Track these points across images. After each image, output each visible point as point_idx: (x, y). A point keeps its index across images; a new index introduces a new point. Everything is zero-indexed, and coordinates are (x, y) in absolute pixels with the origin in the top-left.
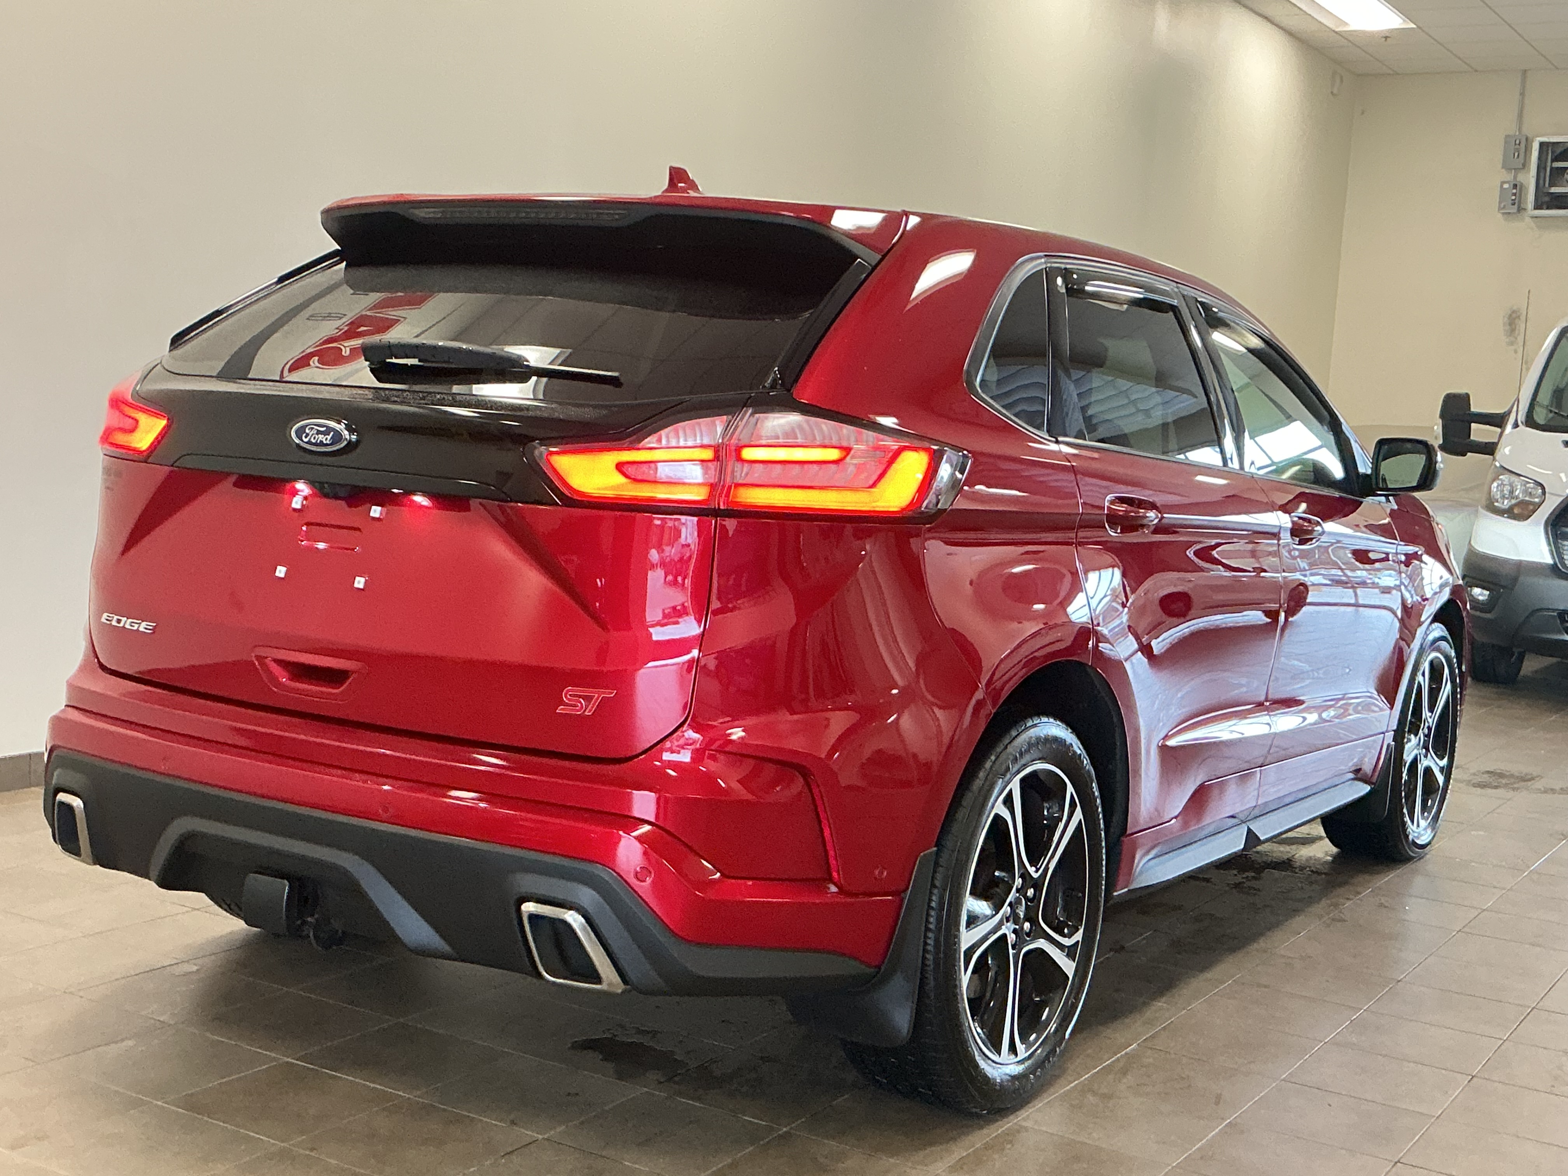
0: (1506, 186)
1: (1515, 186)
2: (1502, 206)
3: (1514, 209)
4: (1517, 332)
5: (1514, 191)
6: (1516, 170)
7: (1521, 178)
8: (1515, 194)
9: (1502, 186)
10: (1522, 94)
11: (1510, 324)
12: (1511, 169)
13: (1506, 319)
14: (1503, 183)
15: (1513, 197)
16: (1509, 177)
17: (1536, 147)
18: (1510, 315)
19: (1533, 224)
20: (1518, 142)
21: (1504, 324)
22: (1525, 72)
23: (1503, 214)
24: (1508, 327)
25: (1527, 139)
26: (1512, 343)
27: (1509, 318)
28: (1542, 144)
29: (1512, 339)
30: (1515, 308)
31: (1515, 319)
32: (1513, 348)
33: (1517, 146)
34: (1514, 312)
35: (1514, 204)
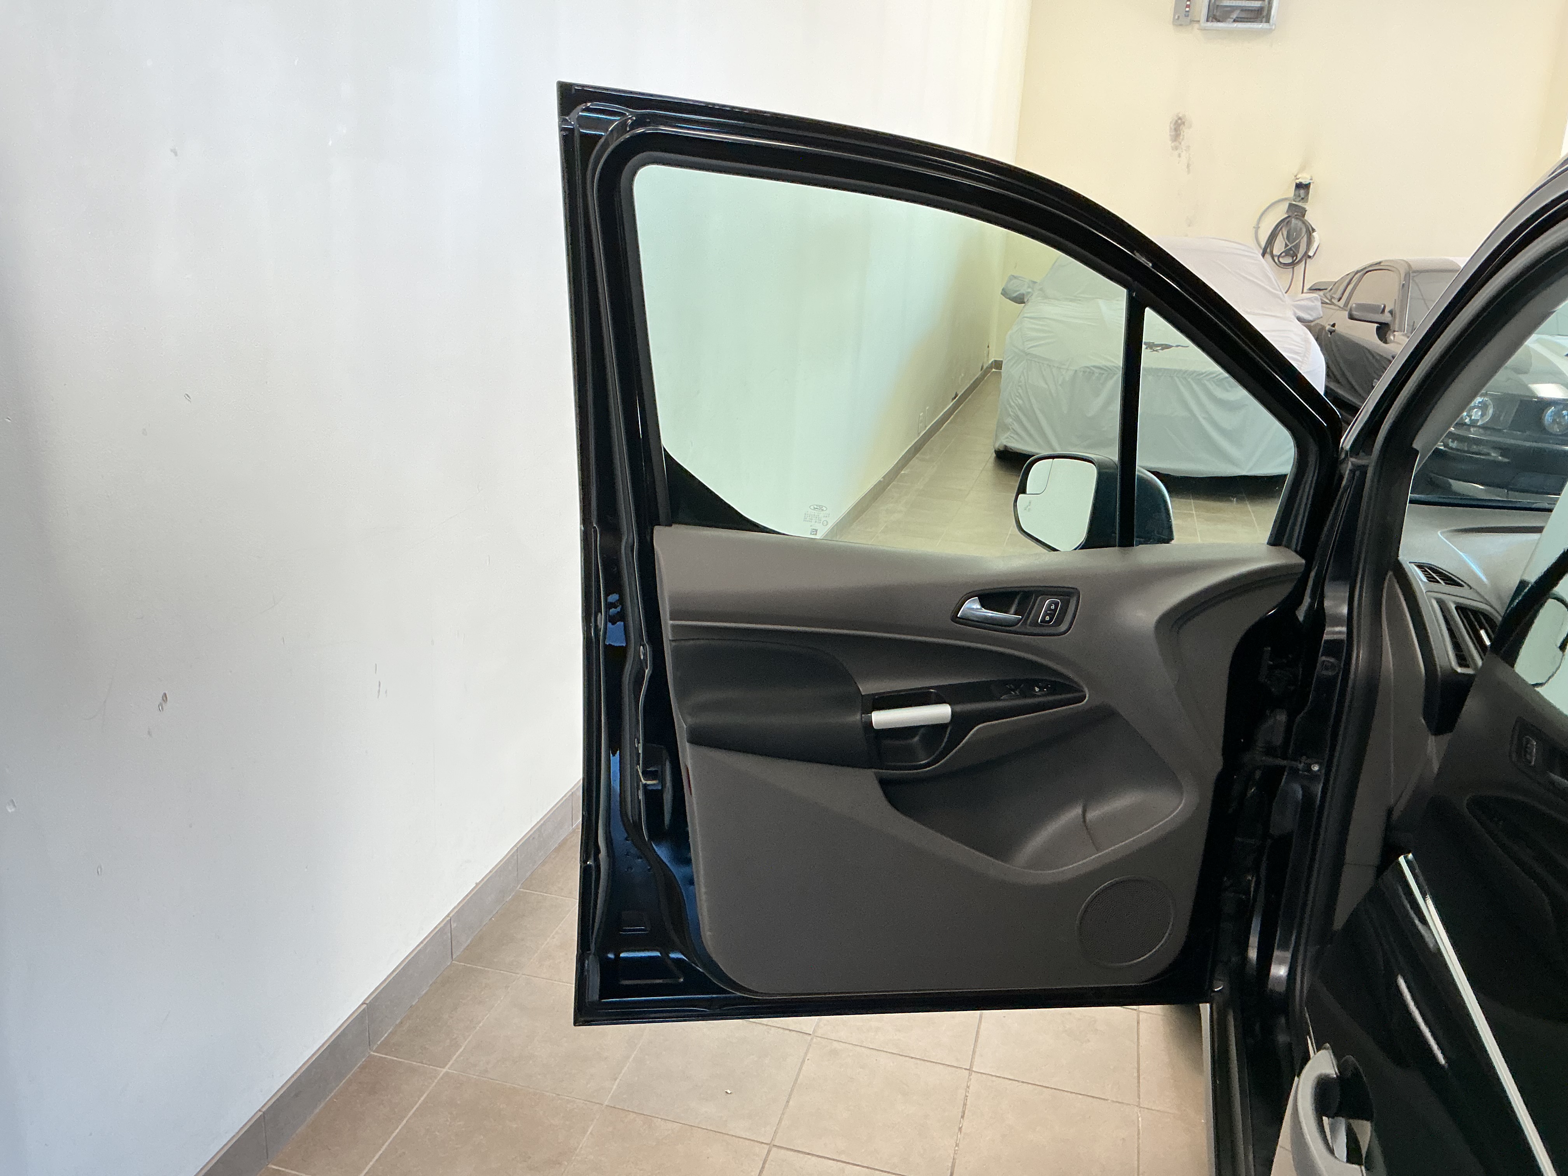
2: (1176, 17)
3: (1187, 20)
4: (1181, 137)
5: (1188, 3)
8: (1188, 6)
11: (1176, 130)
13: (1172, 125)
15: (1187, 9)
18: (1176, 121)
19: (1201, 37)
21: (1170, 131)
23: (1173, 25)
24: (1173, 133)
26: (1176, 148)
27: (1175, 124)
29: (1177, 144)
30: (1180, 115)
31: (1180, 125)
32: (1176, 153)
34: (1180, 118)
35: (1186, 15)
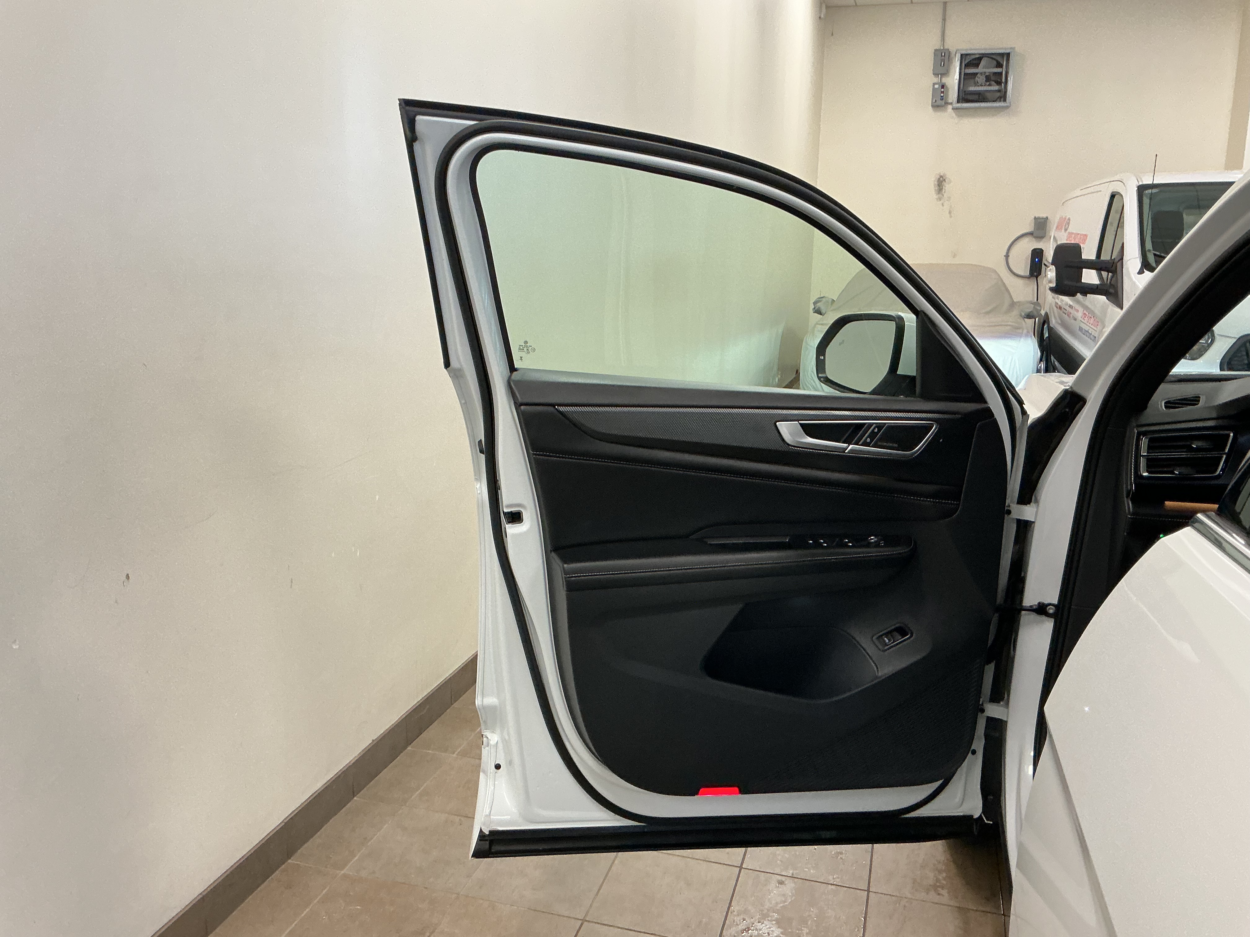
0: (936, 86)
1: (943, 87)
2: (934, 101)
3: (943, 102)
4: (944, 191)
5: (942, 90)
6: (941, 74)
7: (944, 80)
8: (942, 92)
9: (934, 86)
10: (944, 20)
11: (939, 185)
12: (938, 75)
13: (936, 183)
14: (934, 84)
15: (942, 95)
16: (936, 80)
17: (958, 57)
18: (939, 179)
19: (954, 115)
20: (943, 55)
21: (935, 187)
22: (945, 3)
23: (933, 106)
24: (937, 188)
25: (950, 52)
26: (940, 199)
27: (938, 181)
28: (962, 55)
29: (940, 195)
30: (942, 175)
31: (942, 182)
32: (941, 202)
33: (943, 58)
34: (941, 177)
35: (942, 99)
